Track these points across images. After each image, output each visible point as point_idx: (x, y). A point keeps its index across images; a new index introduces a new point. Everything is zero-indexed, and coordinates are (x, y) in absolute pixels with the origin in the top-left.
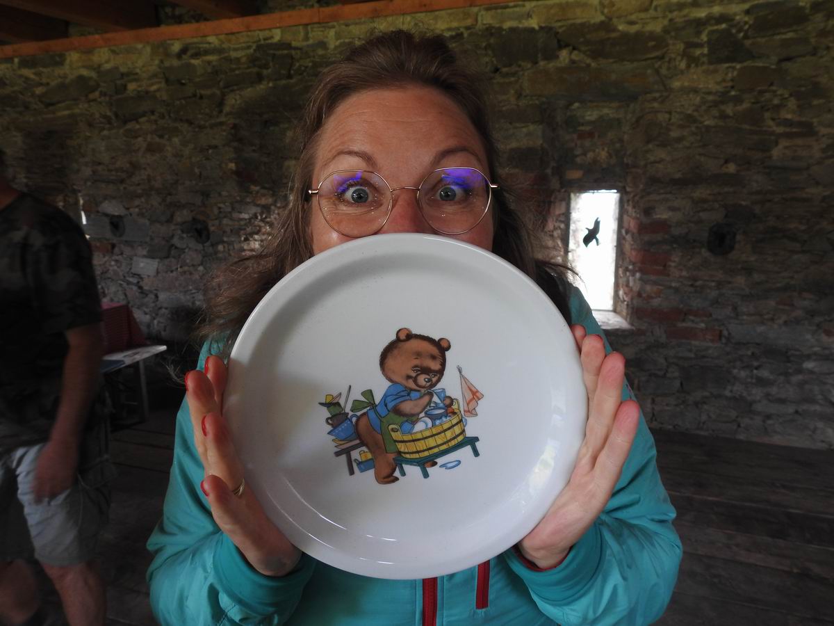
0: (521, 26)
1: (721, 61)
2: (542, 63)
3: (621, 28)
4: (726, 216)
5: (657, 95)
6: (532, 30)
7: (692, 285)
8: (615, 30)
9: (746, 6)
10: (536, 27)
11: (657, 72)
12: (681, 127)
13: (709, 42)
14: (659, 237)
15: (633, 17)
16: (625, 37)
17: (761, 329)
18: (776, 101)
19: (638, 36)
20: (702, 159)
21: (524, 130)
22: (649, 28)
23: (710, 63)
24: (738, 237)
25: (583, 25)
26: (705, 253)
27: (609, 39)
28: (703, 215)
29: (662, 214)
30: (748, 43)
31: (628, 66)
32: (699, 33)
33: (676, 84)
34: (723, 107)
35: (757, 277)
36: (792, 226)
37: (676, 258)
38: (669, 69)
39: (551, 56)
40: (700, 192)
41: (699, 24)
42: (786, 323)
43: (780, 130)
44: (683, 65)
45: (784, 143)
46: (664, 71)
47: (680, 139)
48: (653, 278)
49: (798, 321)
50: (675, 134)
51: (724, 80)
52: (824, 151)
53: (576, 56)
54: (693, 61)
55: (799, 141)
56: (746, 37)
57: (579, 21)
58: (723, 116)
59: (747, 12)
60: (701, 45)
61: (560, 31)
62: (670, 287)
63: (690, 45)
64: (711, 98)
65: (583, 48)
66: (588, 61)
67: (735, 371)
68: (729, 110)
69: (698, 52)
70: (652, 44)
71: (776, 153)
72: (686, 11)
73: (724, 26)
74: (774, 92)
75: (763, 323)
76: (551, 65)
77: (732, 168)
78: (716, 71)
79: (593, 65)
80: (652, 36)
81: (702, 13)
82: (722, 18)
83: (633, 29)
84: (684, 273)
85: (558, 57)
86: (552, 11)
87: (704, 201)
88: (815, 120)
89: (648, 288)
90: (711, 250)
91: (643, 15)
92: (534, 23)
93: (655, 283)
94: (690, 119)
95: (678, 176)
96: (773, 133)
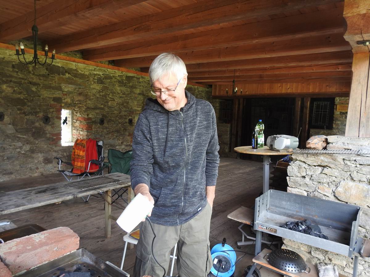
0: (56, 65)
1: (99, 84)
2: (61, 76)
3: (80, 71)
4: (102, 117)
5: (88, 89)
6: (59, 67)
7: (97, 132)
8: (79, 72)
9: (103, 73)
10: (60, 66)
11: (88, 83)
12: (93, 96)
13: (97, 79)
14: (90, 121)
15: (82, 70)
16: (81, 74)
17: (109, 141)
18: (108, 93)
19: (83, 74)
20: (97, 104)
21: (58, 92)
22: (85, 73)
23: (97, 83)
24: (105, 121)
25: (71, 69)
26: (99, 125)
27: (77, 73)
28: (98, 116)
29: (90, 116)
30: (103, 81)
31: (81, 81)
32: (95, 77)
33: (91, 87)
34: (100, 93)
35: (108, 130)
36: (112, 119)
37: (94, 126)
38: (90, 83)
39: (64, 74)
40: (98, 111)
41: (95, 75)
42: (113, 139)
43: (110, 99)
44: (93, 83)
45: (110, 102)
46: (89, 84)
47: (93, 99)
48: (90, 131)
49: (115, 138)
50: (91, 98)
51: (100, 88)
52: (116, 104)
53: (69, 75)
54: (94, 82)
55: (113, 102)
56: (103, 79)
57: (70, 67)
58: (100, 95)
59: (103, 74)
60: (95, 79)
61: (66, 69)
62: (93, 133)
63: (94, 79)
64: (98, 91)
65: (72, 74)
66: (73, 78)
67: (105, 151)
68: (101, 94)
69: (95, 81)
70: (86, 77)
71: (109, 104)
72: (93, 71)
73: (99, 76)
74: (108, 91)
75: (109, 139)
76: (64, 77)
77: (102, 106)
78: (99, 85)
79: (74, 79)
80: (86, 75)
81: (95, 73)
82: (99, 75)
83: (83, 73)
84: (95, 130)
85: (65, 75)
86: (64, 63)
87: (98, 113)
88: (114, 98)
89: (88, 133)
90: (100, 124)
91: (84, 70)
92: (59, 65)
93: (90, 132)
94: (94, 95)
95: (93, 107)
96: (108, 100)
